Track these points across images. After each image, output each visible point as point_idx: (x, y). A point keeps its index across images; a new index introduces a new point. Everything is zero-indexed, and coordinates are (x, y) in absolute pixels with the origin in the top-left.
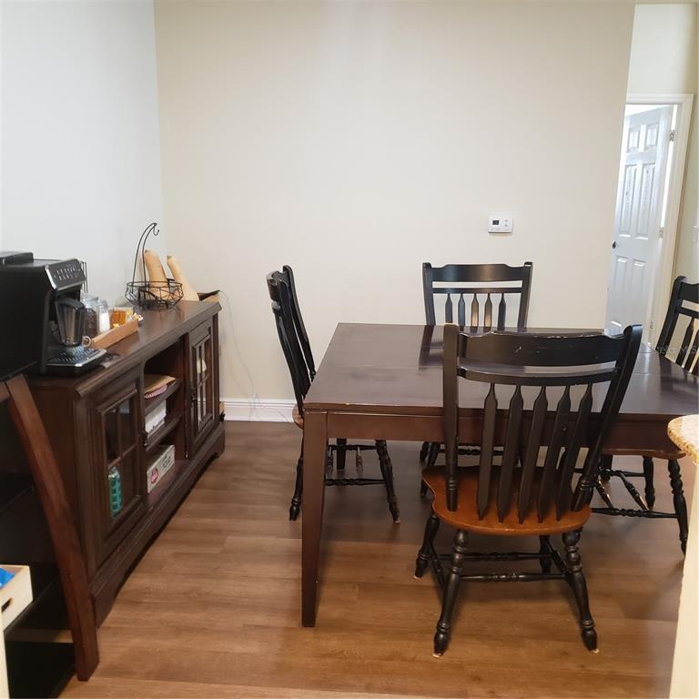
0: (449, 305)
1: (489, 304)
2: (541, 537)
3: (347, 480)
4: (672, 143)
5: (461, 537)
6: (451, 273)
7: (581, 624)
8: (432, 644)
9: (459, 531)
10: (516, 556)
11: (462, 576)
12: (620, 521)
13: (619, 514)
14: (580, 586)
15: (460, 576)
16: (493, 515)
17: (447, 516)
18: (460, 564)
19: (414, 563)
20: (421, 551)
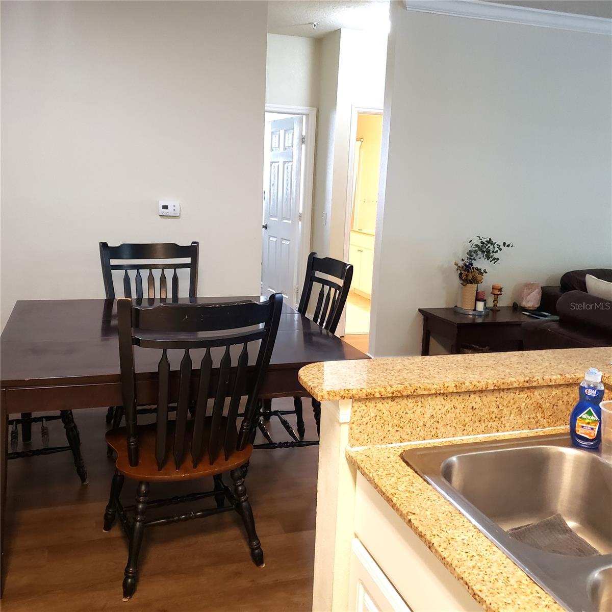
0: (127, 280)
1: (163, 279)
2: (214, 476)
3: (33, 452)
4: (303, 146)
5: (143, 488)
6: (127, 252)
7: (250, 545)
8: (121, 590)
9: (141, 483)
10: (194, 497)
11: (145, 523)
12: (279, 452)
13: (277, 447)
14: (247, 513)
15: (144, 522)
16: (171, 464)
17: (129, 471)
18: (143, 512)
19: (102, 518)
20: (108, 507)
